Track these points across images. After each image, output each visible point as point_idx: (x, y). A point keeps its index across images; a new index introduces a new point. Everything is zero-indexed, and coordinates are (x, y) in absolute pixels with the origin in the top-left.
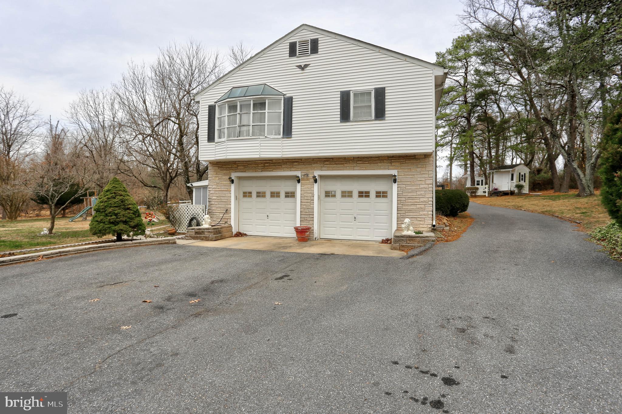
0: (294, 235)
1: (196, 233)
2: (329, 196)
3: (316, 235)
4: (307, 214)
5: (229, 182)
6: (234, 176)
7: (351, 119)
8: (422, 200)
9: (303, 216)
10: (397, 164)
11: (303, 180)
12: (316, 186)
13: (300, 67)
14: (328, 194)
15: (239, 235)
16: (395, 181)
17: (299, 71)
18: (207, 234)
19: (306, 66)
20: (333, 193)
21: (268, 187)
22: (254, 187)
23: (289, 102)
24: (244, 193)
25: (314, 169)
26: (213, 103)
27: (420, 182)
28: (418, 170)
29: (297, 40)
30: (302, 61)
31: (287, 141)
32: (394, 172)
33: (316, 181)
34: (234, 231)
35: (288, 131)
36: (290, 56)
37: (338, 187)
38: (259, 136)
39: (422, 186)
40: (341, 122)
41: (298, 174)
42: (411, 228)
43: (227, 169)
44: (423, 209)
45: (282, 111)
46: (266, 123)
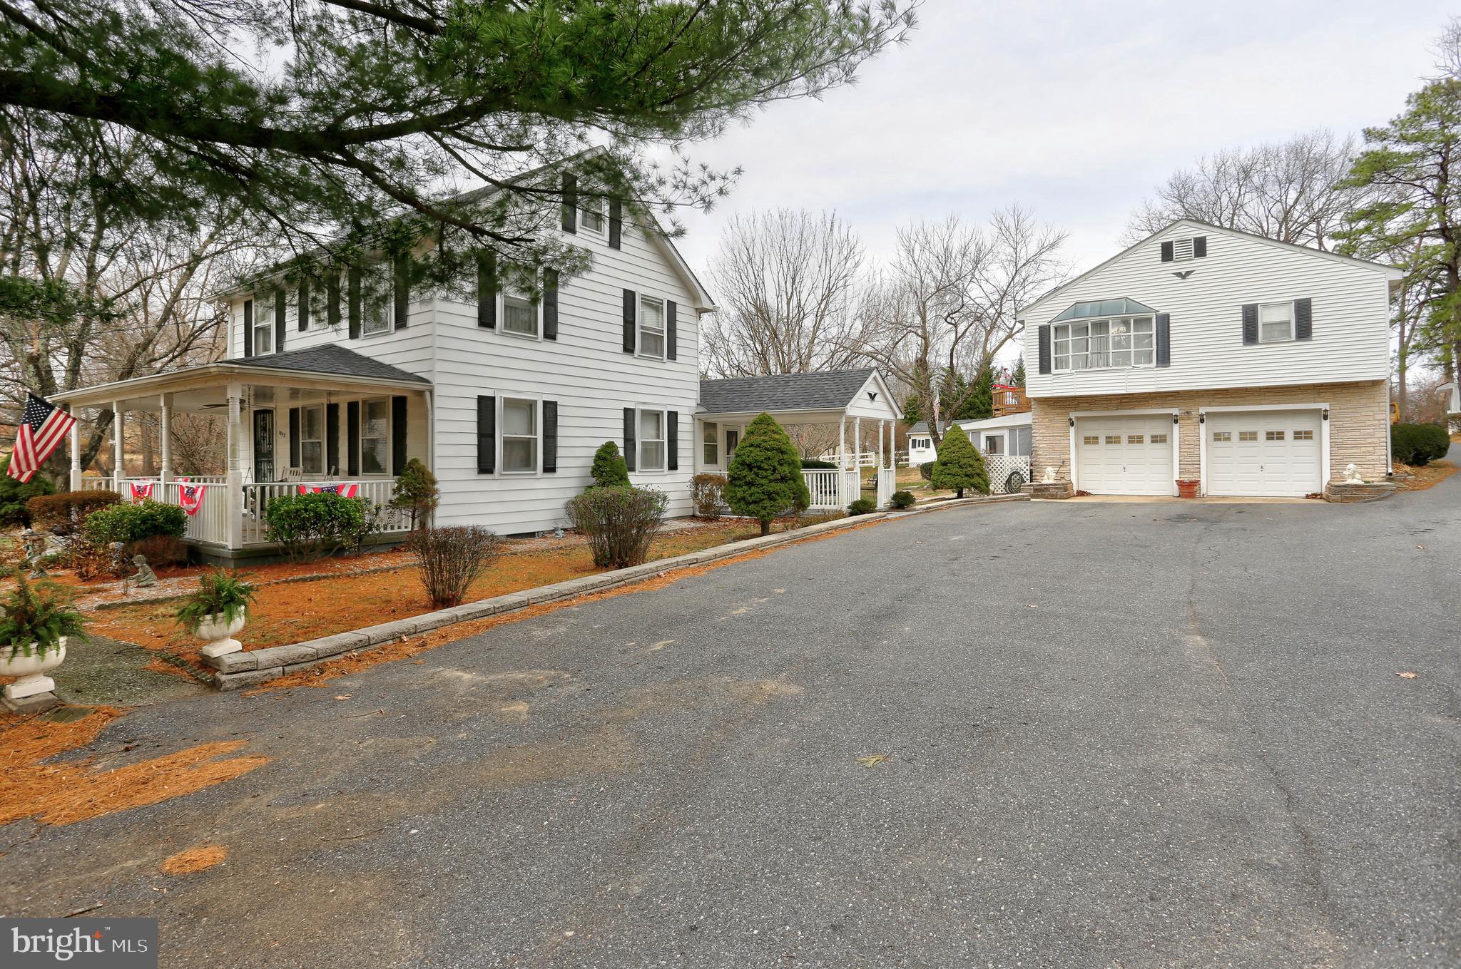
0: (1175, 490)
1: (1035, 490)
2: (1220, 440)
3: (1203, 491)
4: (1190, 461)
5: (1068, 424)
6: (1073, 415)
7: (1260, 340)
8: (1370, 440)
9: (1183, 466)
10: (1328, 395)
11: (1182, 419)
12: (1203, 426)
13: (1179, 274)
14: (1218, 437)
15: (1081, 494)
16: (1326, 417)
17: (1178, 280)
18: (1052, 491)
19: (1188, 273)
20: (1226, 435)
21: (1124, 431)
22: (1102, 431)
23: (1164, 321)
24: (1086, 438)
25: (1199, 405)
26: (1045, 323)
27: (1365, 418)
28: (1362, 401)
29: (1174, 240)
30: (1183, 267)
31: (1163, 371)
32: (1324, 406)
33: (1202, 421)
34: (1075, 489)
35: (1164, 358)
36: (1163, 261)
37: (1235, 428)
38: (1123, 365)
39: (1369, 423)
40: (1244, 345)
41: (1175, 411)
42: (1358, 476)
43: (1061, 407)
44: (1370, 453)
45: (1154, 332)
46: (1132, 349)
